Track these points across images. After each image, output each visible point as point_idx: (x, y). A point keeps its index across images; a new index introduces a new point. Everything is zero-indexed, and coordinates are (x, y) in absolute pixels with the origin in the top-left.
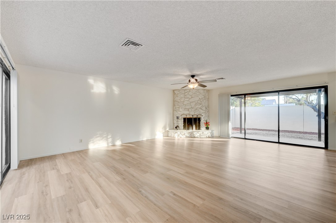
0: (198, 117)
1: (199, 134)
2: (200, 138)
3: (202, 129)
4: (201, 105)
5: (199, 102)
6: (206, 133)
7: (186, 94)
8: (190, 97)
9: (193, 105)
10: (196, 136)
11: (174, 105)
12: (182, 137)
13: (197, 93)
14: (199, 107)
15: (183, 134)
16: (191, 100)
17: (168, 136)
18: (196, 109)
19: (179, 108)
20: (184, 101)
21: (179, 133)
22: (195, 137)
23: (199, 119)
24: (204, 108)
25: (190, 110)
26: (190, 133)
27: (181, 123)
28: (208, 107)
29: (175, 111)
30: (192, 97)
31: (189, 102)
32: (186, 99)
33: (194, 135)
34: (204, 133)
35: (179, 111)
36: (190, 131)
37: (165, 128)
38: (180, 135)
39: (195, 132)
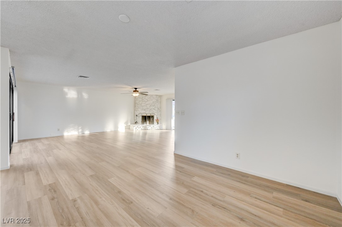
0: (152, 115)
1: (151, 128)
2: (151, 130)
3: (155, 124)
4: (154, 107)
5: (153, 104)
6: (156, 126)
7: (143, 98)
8: (146, 101)
9: (148, 106)
10: (149, 129)
11: (135, 106)
12: (138, 129)
13: (152, 98)
14: (153, 108)
15: (139, 127)
16: (147, 103)
17: (129, 129)
18: (151, 110)
19: (138, 108)
20: (141, 104)
21: (136, 127)
22: (147, 130)
23: (153, 117)
24: (156, 109)
25: (146, 110)
26: (144, 126)
27: (140, 119)
28: (160, 108)
29: (135, 111)
30: (148, 101)
31: (145, 104)
32: (143, 102)
33: (147, 128)
34: (154, 126)
35: (138, 111)
36: (145, 125)
37: (126, 123)
38: (137, 128)
39: (148, 126)
